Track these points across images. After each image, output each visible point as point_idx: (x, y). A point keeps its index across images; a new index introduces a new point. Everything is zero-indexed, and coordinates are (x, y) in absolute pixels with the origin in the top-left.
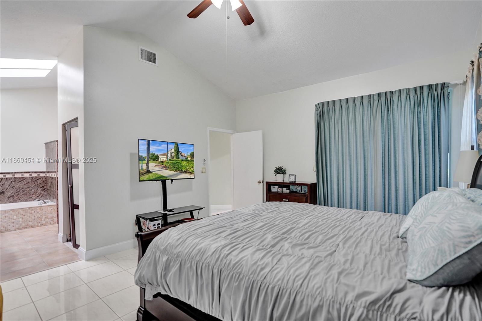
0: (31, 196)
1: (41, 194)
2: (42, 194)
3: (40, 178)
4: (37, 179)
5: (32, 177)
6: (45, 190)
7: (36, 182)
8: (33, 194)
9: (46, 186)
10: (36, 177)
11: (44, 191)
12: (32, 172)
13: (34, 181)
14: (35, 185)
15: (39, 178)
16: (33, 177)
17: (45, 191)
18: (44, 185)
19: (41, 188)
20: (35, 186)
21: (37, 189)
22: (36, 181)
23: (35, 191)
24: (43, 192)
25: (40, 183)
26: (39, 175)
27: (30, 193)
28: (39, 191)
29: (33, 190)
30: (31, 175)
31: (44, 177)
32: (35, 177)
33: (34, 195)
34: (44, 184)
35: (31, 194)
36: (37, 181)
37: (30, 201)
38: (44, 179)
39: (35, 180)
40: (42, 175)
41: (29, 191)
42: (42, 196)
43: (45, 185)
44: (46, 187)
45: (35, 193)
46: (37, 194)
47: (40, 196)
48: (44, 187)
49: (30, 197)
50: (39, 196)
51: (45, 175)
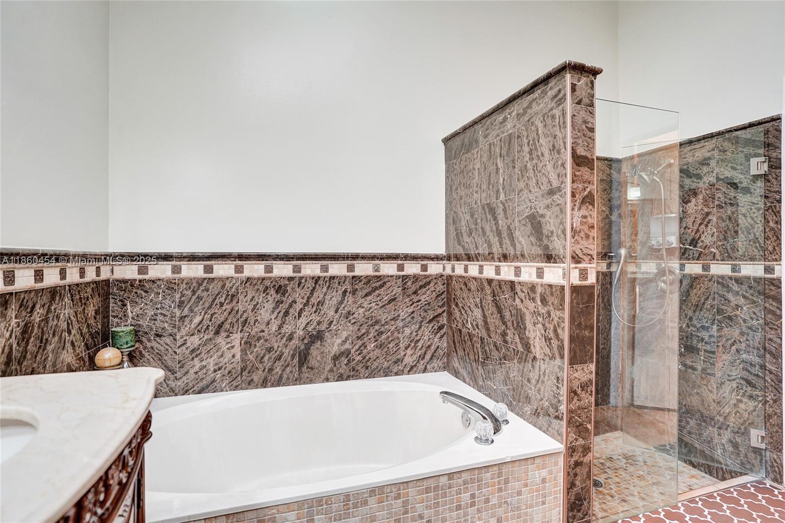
0: (402, 354)
1: (429, 346)
2: (433, 348)
3: (430, 282)
4: (421, 283)
5: (405, 277)
6: (443, 331)
7: (416, 298)
8: (406, 348)
9: (445, 314)
10: (416, 278)
11: (439, 335)
12: (407, 257)
13: (410, 291)
14: (410, 310)
15: (422, 282)
16: (407, 277)
17: (442, 337)
18: (440, 311)
19: (430, 321)
20: (415, 315)
21: (420, 327)
22: (415, 293)
23: (415, 334)
24: (436, 340)
25: (429, 304)
26: (424, 268)
27: (397, 341)
28: (426, 332)
29: (407, 331)
30: (401, 268)
31: (442, 276)
32: (414, 276)
33: (409, 352)
34: (440, 307)
35: (401, 345)
36: (419, 292)
37: (396, 374)
38: (441, 288)
39: (414, 288)
40: (434, 269)
41: (396, 334)
42: (431, 359)
43: (444, 311)
44: (444, 320)
45: (413, 344)
46: (420, 344)
47: (428, 357)
48: (441, 319)
49: (398, 360)
50: (425, 353)
51: (444, 269)
